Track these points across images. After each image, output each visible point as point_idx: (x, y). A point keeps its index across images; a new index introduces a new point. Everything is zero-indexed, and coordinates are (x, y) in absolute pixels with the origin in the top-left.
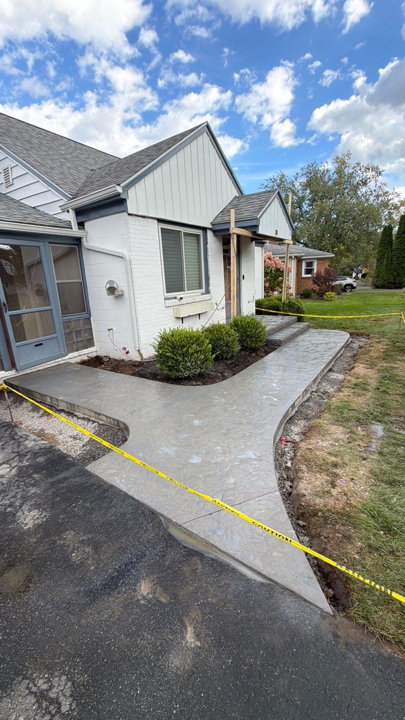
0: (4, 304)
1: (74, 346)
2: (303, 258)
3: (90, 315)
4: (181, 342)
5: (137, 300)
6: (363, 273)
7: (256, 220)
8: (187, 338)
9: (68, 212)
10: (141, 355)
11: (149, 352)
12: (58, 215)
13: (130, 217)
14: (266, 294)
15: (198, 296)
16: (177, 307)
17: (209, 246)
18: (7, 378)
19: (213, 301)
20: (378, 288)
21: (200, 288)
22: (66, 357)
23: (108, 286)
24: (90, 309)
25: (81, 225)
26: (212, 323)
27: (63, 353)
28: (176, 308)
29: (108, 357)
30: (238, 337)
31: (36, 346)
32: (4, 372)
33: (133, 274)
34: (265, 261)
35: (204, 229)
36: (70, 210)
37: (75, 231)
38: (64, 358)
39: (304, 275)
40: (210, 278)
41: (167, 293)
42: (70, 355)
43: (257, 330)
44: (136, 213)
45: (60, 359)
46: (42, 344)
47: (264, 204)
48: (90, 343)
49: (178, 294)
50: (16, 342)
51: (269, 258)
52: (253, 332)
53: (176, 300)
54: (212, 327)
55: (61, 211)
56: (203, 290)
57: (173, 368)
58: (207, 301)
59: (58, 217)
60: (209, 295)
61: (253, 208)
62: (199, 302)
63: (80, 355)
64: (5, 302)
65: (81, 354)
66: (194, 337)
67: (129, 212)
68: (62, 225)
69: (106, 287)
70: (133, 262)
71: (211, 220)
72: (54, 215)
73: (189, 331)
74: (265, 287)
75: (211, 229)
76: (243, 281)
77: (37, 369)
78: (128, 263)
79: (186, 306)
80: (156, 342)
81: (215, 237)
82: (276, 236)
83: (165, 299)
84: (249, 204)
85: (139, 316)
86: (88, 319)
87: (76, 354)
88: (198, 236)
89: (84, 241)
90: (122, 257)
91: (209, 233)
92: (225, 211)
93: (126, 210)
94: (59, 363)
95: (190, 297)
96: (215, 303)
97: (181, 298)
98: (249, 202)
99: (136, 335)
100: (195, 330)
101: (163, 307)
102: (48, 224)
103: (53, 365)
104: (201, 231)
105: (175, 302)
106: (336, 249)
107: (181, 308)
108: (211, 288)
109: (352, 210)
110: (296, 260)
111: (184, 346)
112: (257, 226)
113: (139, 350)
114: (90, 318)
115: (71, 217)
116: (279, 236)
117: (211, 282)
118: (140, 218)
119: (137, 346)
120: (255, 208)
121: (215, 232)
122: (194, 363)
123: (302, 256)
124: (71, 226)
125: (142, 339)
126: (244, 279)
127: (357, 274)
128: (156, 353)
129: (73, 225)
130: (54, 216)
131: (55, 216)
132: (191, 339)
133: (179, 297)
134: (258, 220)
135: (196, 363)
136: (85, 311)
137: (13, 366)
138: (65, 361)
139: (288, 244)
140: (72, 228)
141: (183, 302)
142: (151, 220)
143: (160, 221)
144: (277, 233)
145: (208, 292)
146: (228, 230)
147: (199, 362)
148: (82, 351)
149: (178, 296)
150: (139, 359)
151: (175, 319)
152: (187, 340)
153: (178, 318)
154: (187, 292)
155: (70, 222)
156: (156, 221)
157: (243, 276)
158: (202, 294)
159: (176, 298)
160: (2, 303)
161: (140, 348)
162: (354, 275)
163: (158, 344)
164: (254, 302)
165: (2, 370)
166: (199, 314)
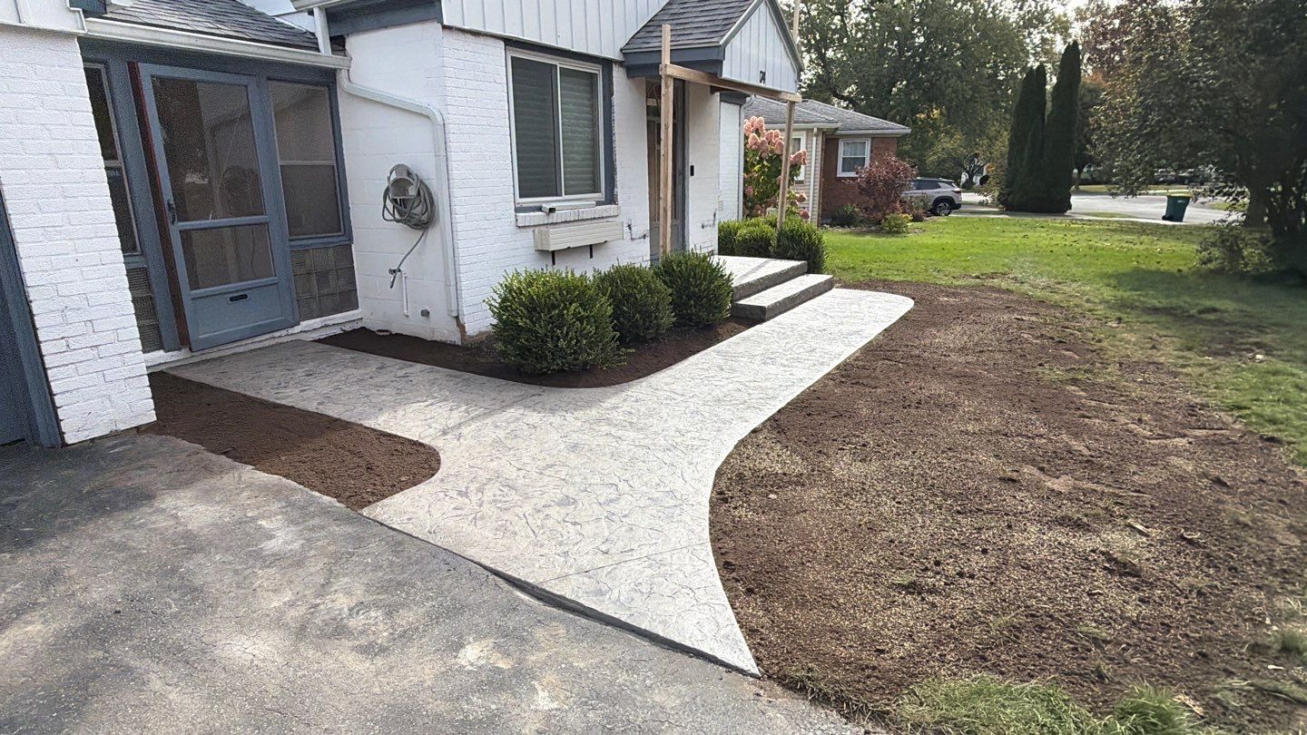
0: (169, 204)
1: (314, 306)
2: (839, 132)
3: (351, 239)
4: (549, 297)
5: (457, 209)
6: (985, 174)
7: (716, 49)
8: (560, 289)
9: (311, 13)
10: (461, 327)
11: (480, 321)
12: (285, 17)
13: (447, 32)
14: (747, 212)
15: (589, 206)
16: (542, 228)
17: (616, 99)
18: (167, 366)
19: (623, 219)
20: (1011, 211)
21: (595, 189)
22: (297, 329)
23: (394, 176)
24: (350, 227)
25: (338, 43)
26: (616, 264)
27: (290, 318)
28: (540, 232)
29: (387, 331)
30: (671, 295)
31: (232, 299)
32: (162, 352)
33: (449, 154)
34: (746, 138)
35: (607, 64)
36: (316, 11)
37: (325, 55)
38: (291, 331)
39: (840, 174)
40: (618, 170)
41: (521, 196)
42: (305, 324)
43: (711, 282)
44: (459, 25)
45: (284, 332)
46: (245, 296)
47: (736, 15)
48: (348, 299)
49: (547, 202)
50: (192, 289)
51: (757, 131)
52: (703, 287)
53: (540, 213)
54: (616, 272)
55: (295, 10)
56: (600, 196)
57: (529, 350)
58: (610, 219)
59: (285, 22)
60: (613, 206)
61: (711, 24)
62: (591, 219)
63: (326, 326)
64: (172, 202)
65: (329, 323)
66: (575, 290)
67: (445, 23)
68: (295, 40)
69: (389, 178)
70: (450, 128)
71: (622, 44)
72: (277, 16)
73: (567, 276)
74: (745, 196)
75: (620, 64)
76: (691, 178)
77: (232, 351)
78: (440, 129)
79: (563, 228)
80: (496, 297)
81: (629, 82)
82: (762, 85)
83: (517, 210)
84: (704, 14)
85: (460, 244)
86: (347, 248)
87: (316, 322)
88: (592, 77)
89: (342, 76)
90: (428, 117)
91: (618, 74)
92: (652, 26)
93: (440, 19)
94: (280, 340)
95: (572, 208)
96: (625, 225)
97: (552, 210)
98: (706, 8)
99: (453, 283)
100: (577, 275)
101: (512, 228)
102: (267, 39)
103: (267, 344)
104: (599, 67)
105: (537, 217)
106: (923, 116)
107: (552, 230)
108: (619, 190)
109: (963, 27)
110: (820, 138)
111: (554, 307)
112: (720, 63)
113: (457, 318)
114: (349, 247)
115: (316, 25)
116: (768, 85)
117: (619, 178)
118: (469, 36)
119: (454, 307)
120: (716, 23)
121: (631, 71)
122: (573, 342)
123: (837, 129)
124: (317, 44)
125: (464, 294)
126: (692, 174)
127: (971, 177)
128: (495, 322)
129: (320, 41)
130: (276, 19)
131: (278, 19)
132: (568, 293)
133: (547, 206)
134: (721, 49)
135: (578, 341)
136: (340, 230)
137: (184, 341)
138: (293, 338)
139: (793, 103)
140: (318, 50)
141: (555, 217)
142: (491, 41)
143: (509, 42)
144: (763, 79)
145: (611, 199)
146: (656, 66)
147: (584, 341)
148: (331, 317)
149: (544, 205)
150: (456, 338)
151: (537, 254)
152: (561, 294)
153: (543, 253)
154: (564, 197)
155: (313, 34)
156: (502, 44)
157: (692, 167)
158: (599, 203)
159: (540, 209)
160: (166, 203)
161: (460, 313)
162: (964, 177)
163: (499, 301)
164: (717, 227)
165: (159, 349)
166: (591, 246)
